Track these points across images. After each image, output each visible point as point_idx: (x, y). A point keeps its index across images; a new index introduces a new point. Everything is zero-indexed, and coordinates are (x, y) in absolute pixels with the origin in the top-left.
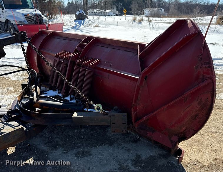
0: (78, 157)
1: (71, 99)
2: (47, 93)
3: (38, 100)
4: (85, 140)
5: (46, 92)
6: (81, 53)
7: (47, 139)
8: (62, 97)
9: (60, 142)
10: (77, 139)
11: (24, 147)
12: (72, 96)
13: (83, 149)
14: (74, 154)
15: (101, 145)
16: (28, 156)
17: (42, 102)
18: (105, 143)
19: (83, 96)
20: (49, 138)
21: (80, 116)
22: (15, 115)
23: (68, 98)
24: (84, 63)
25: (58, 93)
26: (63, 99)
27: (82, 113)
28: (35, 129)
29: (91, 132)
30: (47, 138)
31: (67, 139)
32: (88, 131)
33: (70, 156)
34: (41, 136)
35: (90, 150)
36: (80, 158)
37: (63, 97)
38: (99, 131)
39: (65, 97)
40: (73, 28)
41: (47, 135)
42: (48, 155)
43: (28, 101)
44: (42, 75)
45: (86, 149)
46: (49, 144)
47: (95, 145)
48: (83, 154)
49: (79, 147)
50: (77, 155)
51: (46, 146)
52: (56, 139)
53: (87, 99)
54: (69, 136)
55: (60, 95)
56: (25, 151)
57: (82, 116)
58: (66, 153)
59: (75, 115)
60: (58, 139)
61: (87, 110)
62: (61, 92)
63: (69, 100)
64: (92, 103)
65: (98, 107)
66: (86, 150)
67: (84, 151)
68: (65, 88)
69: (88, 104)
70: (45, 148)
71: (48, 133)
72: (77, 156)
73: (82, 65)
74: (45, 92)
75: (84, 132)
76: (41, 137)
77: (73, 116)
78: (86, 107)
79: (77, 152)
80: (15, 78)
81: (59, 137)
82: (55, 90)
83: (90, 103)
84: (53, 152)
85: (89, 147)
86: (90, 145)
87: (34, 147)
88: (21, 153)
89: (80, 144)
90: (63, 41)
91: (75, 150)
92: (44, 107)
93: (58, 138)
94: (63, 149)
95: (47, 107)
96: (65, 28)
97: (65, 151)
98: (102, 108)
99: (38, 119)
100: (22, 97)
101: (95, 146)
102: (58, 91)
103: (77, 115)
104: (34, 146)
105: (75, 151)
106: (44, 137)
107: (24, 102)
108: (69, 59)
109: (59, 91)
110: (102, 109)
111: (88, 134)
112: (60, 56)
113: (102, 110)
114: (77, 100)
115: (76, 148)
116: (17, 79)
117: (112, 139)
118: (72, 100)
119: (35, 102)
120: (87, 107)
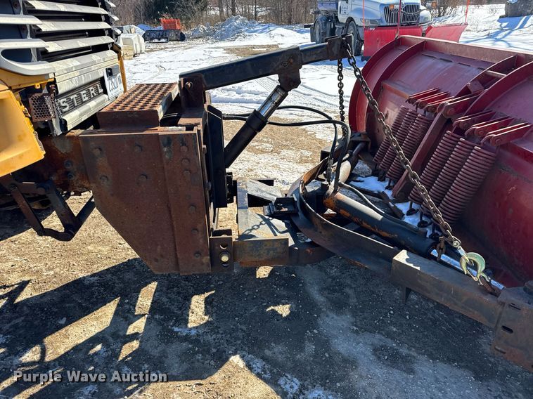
0: (379, 358)
1: (411, 212)
2: (363, 181)
3: (335, 192)
4: (410, 325)
5: (362, 179)
6: (476, 98)
7: (330, 280)
8: (390, 201)
9: (353, 301)
10: (392, 312)
11: (285, 275)
12: (415, 206)
13: (398, 344)
14: (372, 345)
15: (449, 361)
16: (283, 298)
17: (341, 199)
18: (463, 364)
19: (438, 217)
20: (334, 279)
21: (411, 265)
22: (286, 209)
23: (403, 207)
24: (476, 127)
25: (387, 188)
26: (392, 205)
27: (422, 259)
28: (309, 251)
29: (435, 313)
30: (330, 278)
31: (370, 301)
32: (429, 306)
33: (361, 344)
34: (321, 269)
35: (414, 357)
36: (383, 363)
37: (394, 202)
38: (459, 321)
39: (399, 202)
40: (489, 36)
41: (334, 272)
42: (318, 316)
43: (316, 188)
44: (368, 139)
45: (406, 351)
46: (329, 294)
47: (434, 353)
48: (393, 359)
49: (389, 335)
50: (378, 351)
51: (322, 295)
52: (347, 290)
53: (446, 228)
54: (378, 296)
55: (389, 193)
56: (283, 285)
57: (418, 268)
58: (357, 332)
59: (402, 257)
60: (350, 292)
61: (440, 256)
62: (394, 186)
63: (405, 212)
64: (457, 243)
65: (474, 262)
66: (404, 351)
67: (397, 353)
68: (404, 181)
69: (446, 243)
70: (319, 299)
71: (337, 267)
72: (376, 355)
73: (466, 133)
74: (359, 179)
75: (417, 304)
76: (321, 271)
77: (395, 258)
78: (438, 247)
79: (381, 343)
80: (322, 135)
81: (354, 288)
82: (381, 179)
83: (452, 242)
84: (332, 315)
85: (414, 347)
86: (417, 345)
87: (301, 285)
88: (275, 285)
89: (395, 330)
90: (441, 65)
91: (378, 336)
92: (342, 211)
93: (352, 288)
94: (353, 320)
95: (348, 215)
96: (467, 36)
97: (355, 328)
98: (484, 268)
99: (323, 233)
100: (313, 176)
101: (431, 356)
102: (386, 184)
103: (407, 260)
104: (301, 283)
105: (377, 339)
106: (326, 273)
107: (309, 189)
108: (439, 110)
109: (389, 184)
110: (484, 272)
111: (425, 314)
112: (420, 100)
113: (484, 275)
114: (423, 219)
115: (382, 334)
116: (325, 138)
117: (490, 362)
118: (412, 214)
119: (328, 194)
120: (440, 248)
